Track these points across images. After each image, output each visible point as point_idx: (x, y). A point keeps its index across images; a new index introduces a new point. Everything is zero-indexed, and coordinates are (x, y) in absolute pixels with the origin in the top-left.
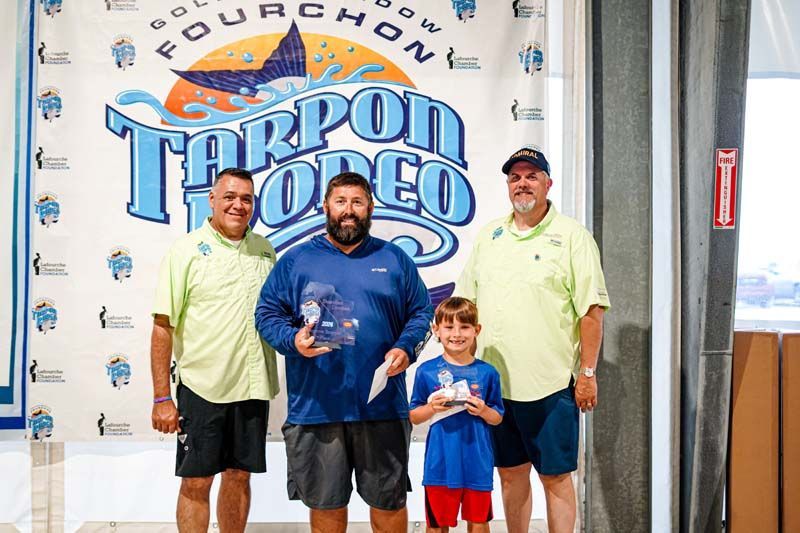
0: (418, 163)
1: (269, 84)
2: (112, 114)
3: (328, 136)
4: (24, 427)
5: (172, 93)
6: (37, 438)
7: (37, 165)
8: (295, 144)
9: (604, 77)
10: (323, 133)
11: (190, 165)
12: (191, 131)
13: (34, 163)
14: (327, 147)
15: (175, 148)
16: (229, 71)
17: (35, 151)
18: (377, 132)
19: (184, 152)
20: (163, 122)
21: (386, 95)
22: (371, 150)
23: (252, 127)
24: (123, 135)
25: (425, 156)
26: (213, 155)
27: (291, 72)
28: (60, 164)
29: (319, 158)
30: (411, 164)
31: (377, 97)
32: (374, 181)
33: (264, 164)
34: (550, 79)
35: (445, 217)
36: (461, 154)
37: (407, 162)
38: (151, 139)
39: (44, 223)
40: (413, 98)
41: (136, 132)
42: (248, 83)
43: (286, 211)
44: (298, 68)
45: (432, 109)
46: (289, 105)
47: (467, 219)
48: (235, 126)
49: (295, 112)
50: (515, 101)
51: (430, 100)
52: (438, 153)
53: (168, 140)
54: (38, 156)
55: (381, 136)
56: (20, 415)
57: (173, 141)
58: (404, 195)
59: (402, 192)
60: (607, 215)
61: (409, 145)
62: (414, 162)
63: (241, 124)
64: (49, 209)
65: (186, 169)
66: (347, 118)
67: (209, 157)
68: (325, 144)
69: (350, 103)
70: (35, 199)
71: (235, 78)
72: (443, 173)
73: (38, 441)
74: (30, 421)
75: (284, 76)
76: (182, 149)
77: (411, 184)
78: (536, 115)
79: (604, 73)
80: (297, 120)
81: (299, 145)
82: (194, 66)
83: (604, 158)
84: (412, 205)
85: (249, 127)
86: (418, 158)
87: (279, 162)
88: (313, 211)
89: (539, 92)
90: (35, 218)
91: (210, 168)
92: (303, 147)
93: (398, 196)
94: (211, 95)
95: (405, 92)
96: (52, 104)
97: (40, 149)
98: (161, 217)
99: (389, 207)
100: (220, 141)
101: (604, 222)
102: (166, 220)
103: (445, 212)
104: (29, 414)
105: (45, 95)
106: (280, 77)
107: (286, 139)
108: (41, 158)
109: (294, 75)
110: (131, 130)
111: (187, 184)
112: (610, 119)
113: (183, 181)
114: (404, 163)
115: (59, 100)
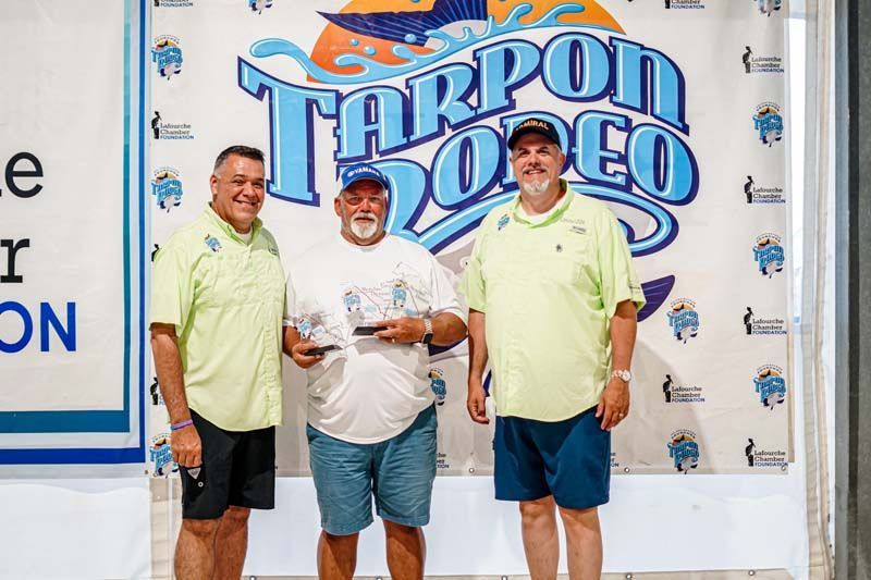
0: (628, 127)
1: (441, 29)
2: (246, 69)
3: (515, 94)
4: (144, 461)
5: (319, 42)
6: (161, 474)
7: (153, 134)
8: (475, 104)
9: (860, 17)
10: (509, 90)
11: (344, 132)
12: (344, 90)
13: (149, 132)
14: (514, 108)
15: (325, 110)
16: (392, 13)
17: (149, 117)
18: (576, 88)
19: (337, 116)
20: (310, 79)
21: (587, 42)
22: (568, 111)
23: (420, 83)
24: (259, 96)
25: (637, 118)
26: (373, 120)
27: (468, 16)
28: (182, 133)
29: (505, 122)
30: (619, 129)
31: (576, 45)
32: (574, 150)
33: (436, 129)
34: (791, 20)
35: (662, 195)
36: (681, 117)
37: (614, 126)
38: (295, 101)
39: (163, 207)
40: (621, 46)
41: (276, 92)
42: (415, 28)
43: (464, 188)
44: (478, 9)
45: (644, 59)
46: (466, 56)
47: (688, 196)
48: (399, 82)
49: (474, 65)
50: (748, 48)
51: (642, 48)
52: (652, 114)
53: (316, 102)
54: (154, 122)
55: (583, 93)
56: (138, 446)
57: (322, 103)
58: (611, 168)
59: (608, 164)
60: (863, 191)
61: (616, 104)
62: (623, 126)
63: (407, 80)
64: (169, 188)
65: (339, 137)
66: (539, 70)
67: (368, 121)
68: (512, 105)
69: (542, 52)
70: (150, 177)
71: (399, 22)
72: (660, 141)
73: (164, 477)
74: (153, 453)
75: (460, 19)
76: (334, 113)
77: (619, 153)
78: (774, 65)
79: (860, 12)
80: (476, 74)
81: (479, 106)
82: (347, 7)
83: (861, 118)
84: (620, 180)
85: (417, 83)
86: (628, 121)
87: (454, 127)
88: (497, 189)
89: (779, 36)
90: (152, 200)
91: (369, 135)
92: (485, 108)
93: (603, 169)
94: (370, 44)
95: (611, 38)
96: (170, 56)
97: (157, 113)
98: (309, 197)
99: (592, 182)
100: (382, 101)
101: (860, 199)
102: (316, 202)
103: (661, 188)
104: (150, 444)
105: (159, 46)
106: (454, 21)
107: (464, 98)
108: (158, 126)
109: (472, 18)
110: (270, 90)
111: (340, 156)
112: (867, 70)
113: (335, 153)
114: (610, 128)
115: (179, 51)
